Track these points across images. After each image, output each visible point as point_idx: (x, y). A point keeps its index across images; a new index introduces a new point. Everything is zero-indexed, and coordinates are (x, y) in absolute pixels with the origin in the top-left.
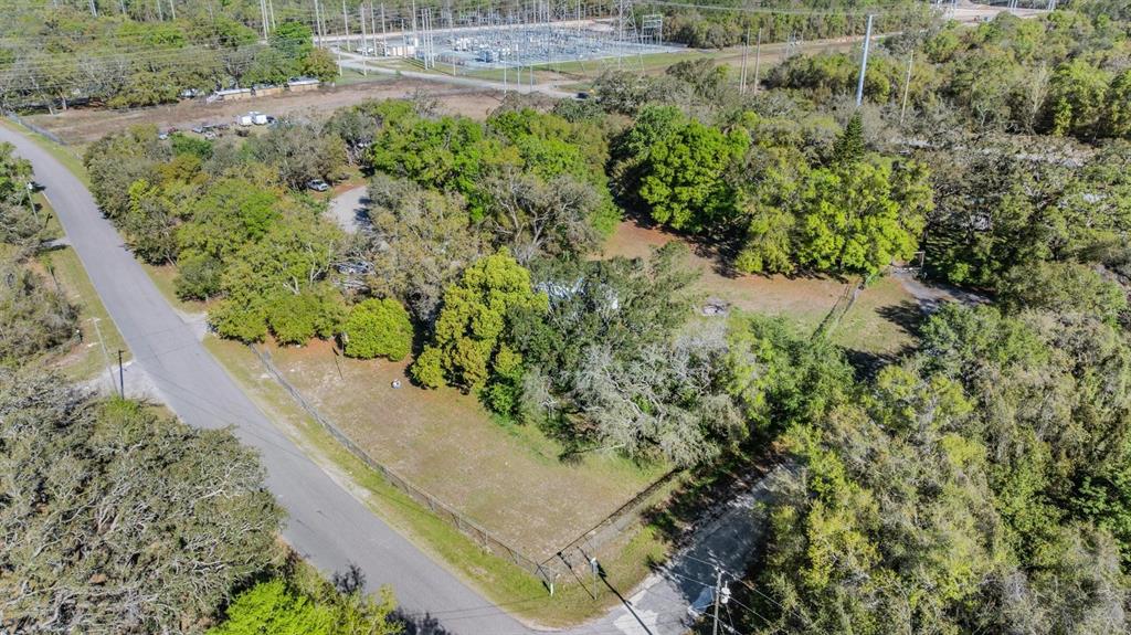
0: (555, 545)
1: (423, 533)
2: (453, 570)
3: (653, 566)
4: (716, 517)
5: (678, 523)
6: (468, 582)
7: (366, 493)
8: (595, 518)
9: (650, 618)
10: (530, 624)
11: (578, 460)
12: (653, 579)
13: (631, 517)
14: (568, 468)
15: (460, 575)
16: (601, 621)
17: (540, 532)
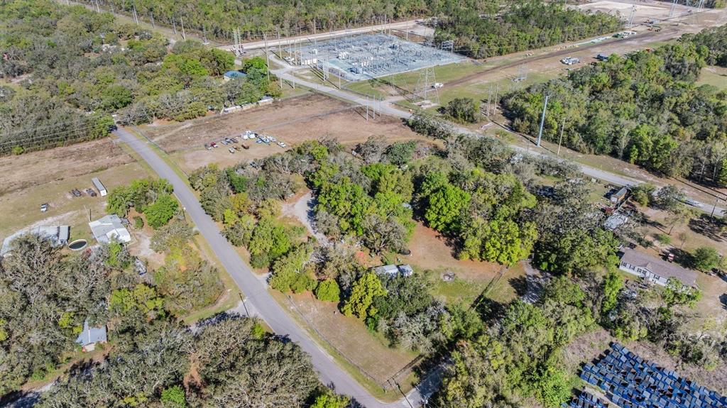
0: (387, 378)
1: (350, 372)
2: (359, 385)
3: (414, 385)
4: (434, 370)
5: (422, 372)
6: (364, 388)
7: (332, 358)
8: (399, 369)
9: (411, 401)
10: (380, 401)
11: (395, 347)
12: (414, 390)
13: (409, 369)
14: (391, 350)
15: (361, 386)
16: (399, 402)
17: (383, 373)
